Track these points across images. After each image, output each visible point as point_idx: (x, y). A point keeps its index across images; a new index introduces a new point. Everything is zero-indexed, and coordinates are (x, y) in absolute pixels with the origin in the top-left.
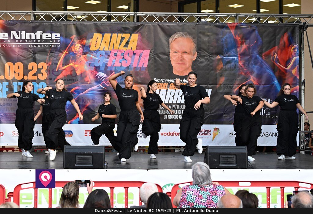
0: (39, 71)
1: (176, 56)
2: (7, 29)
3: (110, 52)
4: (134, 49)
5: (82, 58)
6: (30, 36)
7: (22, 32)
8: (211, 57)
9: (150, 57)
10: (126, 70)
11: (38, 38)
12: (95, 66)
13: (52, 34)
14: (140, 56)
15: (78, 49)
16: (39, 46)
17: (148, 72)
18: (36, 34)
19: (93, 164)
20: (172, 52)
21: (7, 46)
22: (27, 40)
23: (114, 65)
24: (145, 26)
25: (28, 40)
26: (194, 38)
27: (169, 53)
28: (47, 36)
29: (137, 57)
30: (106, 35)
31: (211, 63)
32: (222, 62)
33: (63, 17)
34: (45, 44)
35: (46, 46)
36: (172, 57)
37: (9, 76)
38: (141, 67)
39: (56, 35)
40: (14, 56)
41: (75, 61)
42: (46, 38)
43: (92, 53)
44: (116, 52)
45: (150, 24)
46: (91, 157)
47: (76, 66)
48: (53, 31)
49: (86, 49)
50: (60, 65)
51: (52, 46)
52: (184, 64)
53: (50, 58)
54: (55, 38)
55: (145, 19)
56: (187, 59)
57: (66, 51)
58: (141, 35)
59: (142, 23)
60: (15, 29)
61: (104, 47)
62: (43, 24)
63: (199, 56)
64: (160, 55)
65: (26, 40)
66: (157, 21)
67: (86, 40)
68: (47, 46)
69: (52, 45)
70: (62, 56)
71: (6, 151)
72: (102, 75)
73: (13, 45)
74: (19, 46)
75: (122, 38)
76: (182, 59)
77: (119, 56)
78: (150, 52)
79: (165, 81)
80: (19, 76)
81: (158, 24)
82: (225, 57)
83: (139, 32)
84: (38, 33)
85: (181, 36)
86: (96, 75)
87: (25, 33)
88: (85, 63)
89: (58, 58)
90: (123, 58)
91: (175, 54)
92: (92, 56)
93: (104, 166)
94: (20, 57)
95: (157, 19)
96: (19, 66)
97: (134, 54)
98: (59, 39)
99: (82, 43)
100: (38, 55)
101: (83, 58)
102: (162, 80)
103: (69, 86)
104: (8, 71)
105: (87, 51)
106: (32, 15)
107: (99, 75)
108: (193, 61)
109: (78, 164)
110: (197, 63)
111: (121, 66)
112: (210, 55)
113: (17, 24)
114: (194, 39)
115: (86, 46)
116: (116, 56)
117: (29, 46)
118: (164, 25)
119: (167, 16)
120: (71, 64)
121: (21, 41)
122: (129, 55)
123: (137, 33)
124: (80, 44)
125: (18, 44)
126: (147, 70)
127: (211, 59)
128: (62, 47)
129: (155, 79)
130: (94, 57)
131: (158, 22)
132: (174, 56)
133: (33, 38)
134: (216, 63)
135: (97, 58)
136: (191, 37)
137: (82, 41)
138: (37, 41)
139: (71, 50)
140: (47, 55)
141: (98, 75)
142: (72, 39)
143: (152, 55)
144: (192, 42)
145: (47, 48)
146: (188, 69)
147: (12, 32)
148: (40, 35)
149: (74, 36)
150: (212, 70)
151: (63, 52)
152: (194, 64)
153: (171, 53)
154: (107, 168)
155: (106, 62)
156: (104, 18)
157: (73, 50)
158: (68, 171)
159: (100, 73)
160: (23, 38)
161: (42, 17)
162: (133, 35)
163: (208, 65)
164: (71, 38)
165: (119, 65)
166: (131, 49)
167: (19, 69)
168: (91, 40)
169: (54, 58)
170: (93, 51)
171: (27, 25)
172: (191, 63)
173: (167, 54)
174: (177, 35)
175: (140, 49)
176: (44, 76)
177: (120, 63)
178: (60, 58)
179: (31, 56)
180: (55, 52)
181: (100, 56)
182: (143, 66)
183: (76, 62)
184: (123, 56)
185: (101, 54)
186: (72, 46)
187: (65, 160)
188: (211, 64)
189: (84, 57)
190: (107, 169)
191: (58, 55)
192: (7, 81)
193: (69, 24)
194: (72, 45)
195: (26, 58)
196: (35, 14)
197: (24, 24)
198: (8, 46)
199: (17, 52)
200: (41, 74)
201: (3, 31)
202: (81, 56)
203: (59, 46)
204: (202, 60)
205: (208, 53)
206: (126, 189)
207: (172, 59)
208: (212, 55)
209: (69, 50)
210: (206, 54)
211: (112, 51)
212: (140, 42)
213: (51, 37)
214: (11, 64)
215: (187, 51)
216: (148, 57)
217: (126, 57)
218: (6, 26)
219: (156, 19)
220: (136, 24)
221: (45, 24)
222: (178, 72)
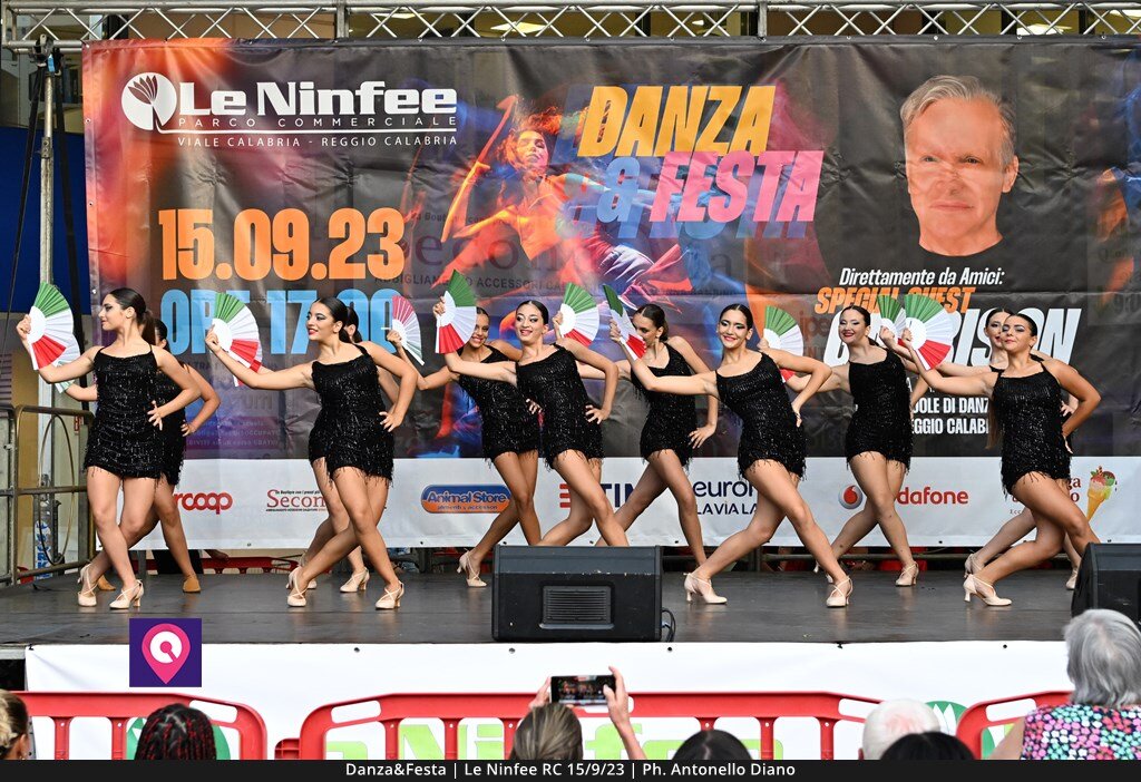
0: (372, 244)
1: (930, 174)
2: (240, 75)
3: (658, 161)
4: (759, 147)
5: (547, 189)
6: (336, 100)
7: (303, 85)
8: (1077, 179)
9: (827, 181)
10: (727, 234)
11: (368, 108)
12: (599, 222)
13: (425, 92)
14: (784, 177)
15: (528, 153)
16: (372, 141)
17: (816, 241)
18: (357, 93)
19: (612, 621)
20: (918, 158)
21: (241, 142)
22: (322, 116)
23: (676, 215)
24: (802, 53)
25: (326, 118)
26: (1004, 99)
27: (904, 162)
28: (402, 102)
29: (769, 182)
30: (642, 90)
31: (1077, 200)
32: (1124, 196)
33: (465, 24)
34: (394, 135)
35: (398, 141)
36: (915, 181)
37: (252, 264)
38: (787, 223)
39: (441, 97)
40: (270, 183)
41: (518, 202)
42: (400, 107)
43: (588, 166)
44: (686, 164)
45: (823, 43)
46: (607, 590)
47: (523, 220)
48: (426, 80)
49: (562, 153)
50: (455, 219)
51: (422, 140)
52: (966, 207)
53: (415, 189)
54: (437, 106)
55: (800, 24)
56: (976, 187)
57: (482, 162)
58: (787, 90)
59: (789, 42)
60: (274, 72)
61: (636, 143)
62: (388, 51)
63: (1027, 174)
64: (867, 174)
65: (317, 116)
66: (849, 31)
67: (562, 113)
68: (403, 141)
69: (422, 136)
70: (466, 183)
71: (236, 571)
72: (630, 255)
73: (266, 142)
74: (291, 143)
75: (710, 106)
76: (959, 188)
77: (696, 177)
78: (826, 159)
79: (889, 278)
80: (291, 263)
81: (855, 45)
82: (1133, 175)
83: (776, 80)
84: (368, 91)
85: (951, 92)
86: (604, 256)
87: (315, 90)
88: (558, 210)
89: (448, 191)
90: (714, 185)
91: (929, 166)
92: (586, 180)
93: (661, 627)
94: (295, 189)
95: (850, 21)
96: (291, 225)
97: (760, 169)
98: (453, 110)
99: (547, 126)
100: (366, 179)
101: (551, 187)
102: (875, 276)
103: (493, 302)
104: (249, 247)
105: (567, 160)
106: (341, 15)
107: (616, 257)
108: (1003, 194)
109: (552, 621)
110: (1019, 203)
111: (707, 218)
112: (1075, 171)
113: (281, 55)
114: (1006, 105)
115: (564, 138)
116: (685, 178)
117: (329, 142)
118: (881, 46)
119: (891, 12)
120: (503, 215)
121: (299, 123)
122: (738, 174)
123: (769, 82)
124: (538, 131)
125: (285, 137)
126: (814, 234)
127: (1076, 186)
128: (464, 146)
129: (845, 270)
130: (593, 183)
131: (857, 33)
132: (926, 175)
133: (347, 108)
134: (1099, 200)
135: (606, 189)
136: (992, 95)
137: (545, 120)
138: (362, 120)
139: (502, 154)
140: (405, 179)
141: (611, 255)
142: (502, 112)
143: (833, 173)
144: (998, 115)
145: (404, 149)
146: (979, 227)
147: (261, 87)
148: (375, 96)
149: (513, 102)
150: (1082, 230)
151: (469, 164)
152: (1008, 208)
153: (911, 162)
154: (671, 639)
155: (645, 202)
156: (633, 24)
157: (510, 156)
158: (512, 650)
159: (620, 248)
160: (308, 109)
161: (381, 23)
162: (753, 90)
163: (1066, 209)
164: (500, 106)
165: (698, 215)
166: (748, 148)
167: (291, 235)
168: (583, 115)
169: (435, 191)
170: (590, 161)
171: (322, 56)
172: (994, 203)
173: (895, 168)
174: (935, 89)
175: (782, 149)
176: (392, 263)
177: (703, 206)
178: (458, 189)
179: (339, 182)
180: (435, 165)
181: (618, 178)
182: (795, 218)
183: (521, 207)
184: (711, 179)
185: (623, 172)
186: (506, 137)
187: (500, 604)
188: (1077, 207)
189: (555, 186)
190: (671, 641)
191: (449, 179)
192: (246, 285)
193: (494, 51)
194: (504, 135)
195: (321, 191)
196: (354, 9)
197: (312, 52)
198: (246, 142)
199: (283, 166)
200: (382, 256)
201: (223, 84)
202: (543, 181)
203: (453, 140)
204: (1039, 189)
205: (1065, 162)
206: (767, 725)
207: (916, 187)
208: (1083, 169)
209: (491, 156)
210: (1055, 163)
211: (669, 159)
212: (782, 117)
213: (420, 106)
214: (259, 216)
215: (976, 155)
216: (816, 182)
217: (728, 180)
218: (237, 61)
219: (846, 22)
220: (764, 45)
221: (397, 51)
222: (940, 241)
